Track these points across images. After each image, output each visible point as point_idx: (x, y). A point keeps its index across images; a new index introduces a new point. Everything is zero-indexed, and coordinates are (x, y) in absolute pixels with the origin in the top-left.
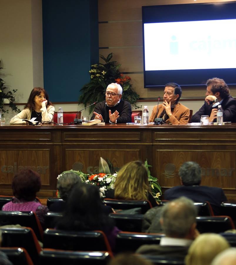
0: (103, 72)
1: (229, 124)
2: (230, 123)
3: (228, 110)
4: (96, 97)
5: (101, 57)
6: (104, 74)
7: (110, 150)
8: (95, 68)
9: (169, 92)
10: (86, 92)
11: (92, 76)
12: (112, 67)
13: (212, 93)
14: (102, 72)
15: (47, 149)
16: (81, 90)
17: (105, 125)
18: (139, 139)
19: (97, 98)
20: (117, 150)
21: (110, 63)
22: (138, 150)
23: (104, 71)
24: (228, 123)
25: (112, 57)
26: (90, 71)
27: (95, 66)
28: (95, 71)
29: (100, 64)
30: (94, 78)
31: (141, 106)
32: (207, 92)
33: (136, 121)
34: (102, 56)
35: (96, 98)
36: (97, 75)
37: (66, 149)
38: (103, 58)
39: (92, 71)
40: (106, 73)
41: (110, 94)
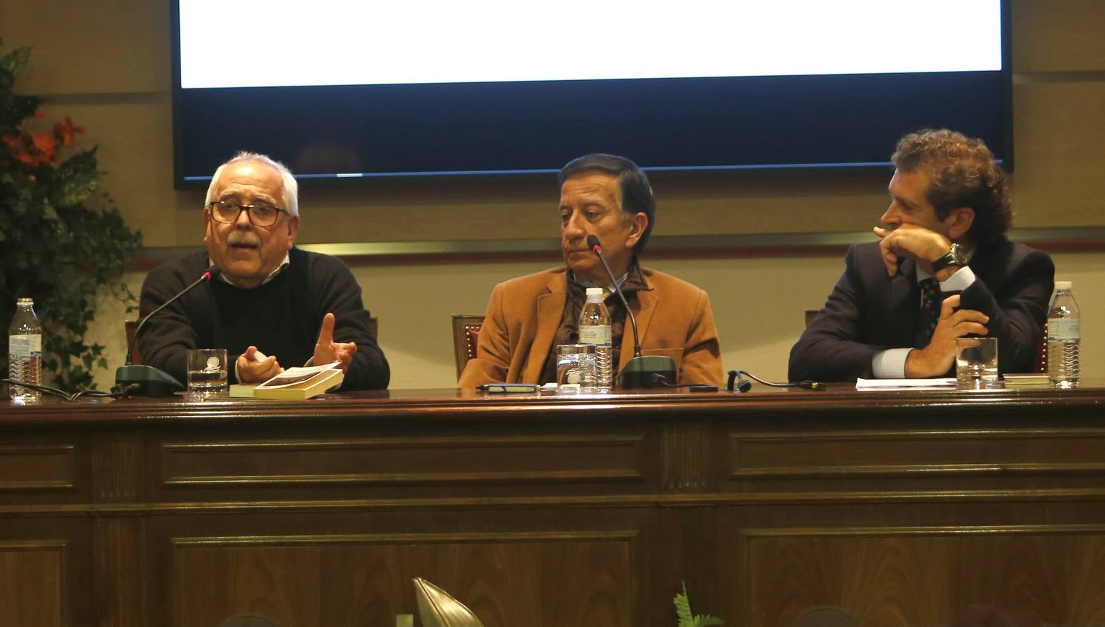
3: (1018, 307)
7: (455, 536)
9: (595, 204)
13: (928, 211)
15: (53, 543)
18: (634, 474)
20: (501, 536)
22: (633, 533)
32: (894, 202)
37: (178, 541)
41: (245, 207)
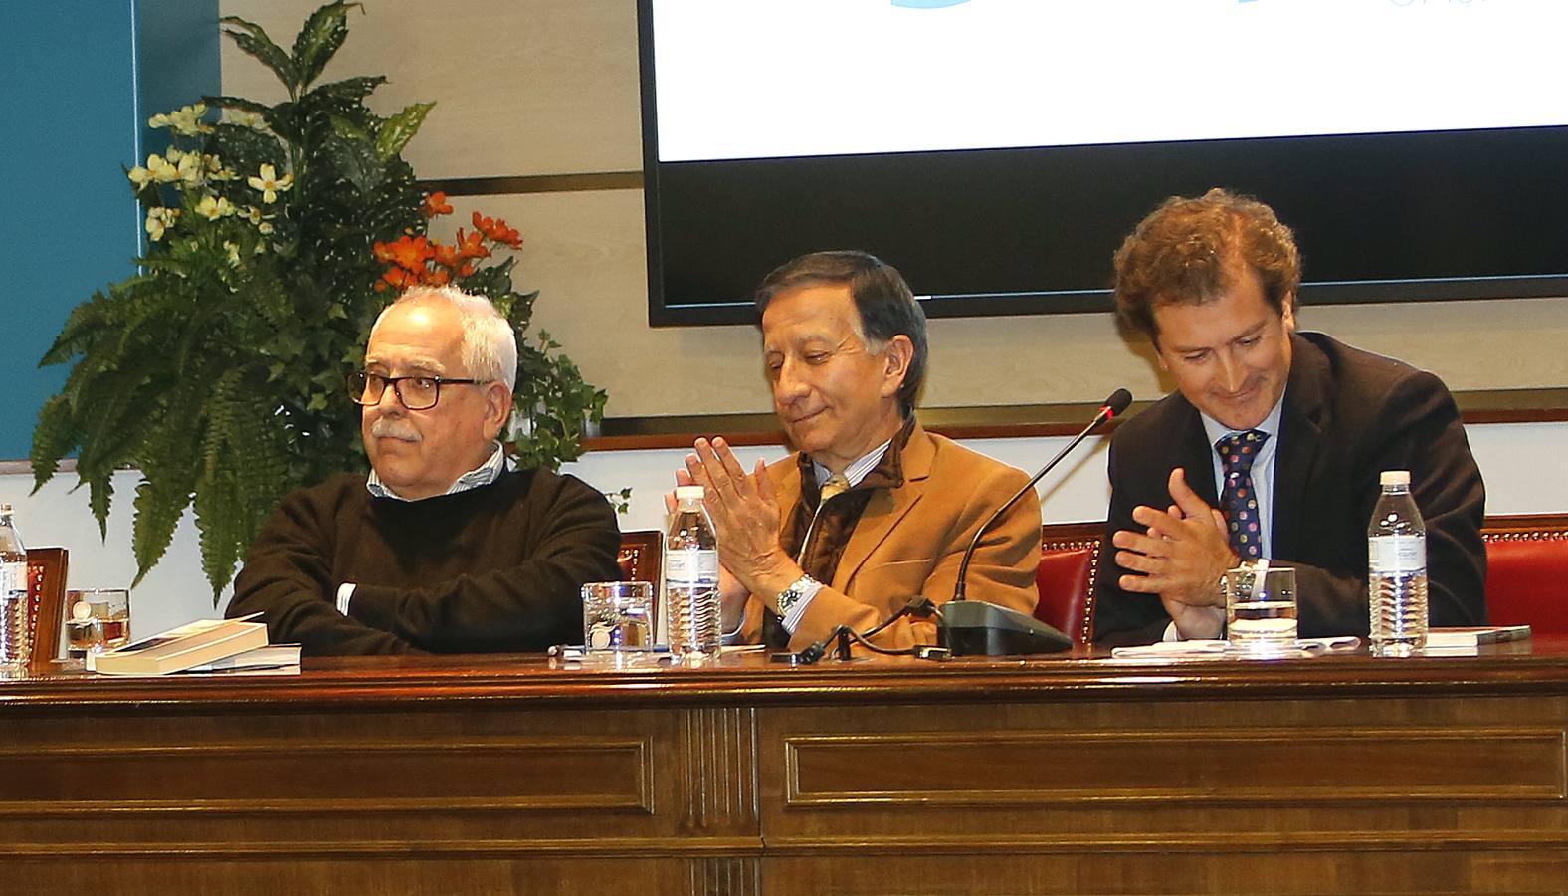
0: (267, 182)
1: (1516, 650)
2: (1521, 638)
4: (202, 413)
5: (240, 39)
6: (269, 197)
8: (186, 144)
9: (816, 339)
10: (110, 370)
11: (153, 212)
12: (344, 131)
14: (253, 182)
16: (58, 345)
17: (297, 671)
19: (205, 422)
21: (322, 91)
23: (267, 172)
24: (1507, 640)
25: (340, 36)
26: (138, 175)
27: (186, 120)
28: (187, 167)
29: (234, 102)
30: (178, 232)
31: (626, 493)
33: (600, 635)
34: (250, 26)
35: (196, 423)
36: (212, 207)
38: (257, 45)
39: (160, 168)
40: (284, 184)
41: (394, 382)
